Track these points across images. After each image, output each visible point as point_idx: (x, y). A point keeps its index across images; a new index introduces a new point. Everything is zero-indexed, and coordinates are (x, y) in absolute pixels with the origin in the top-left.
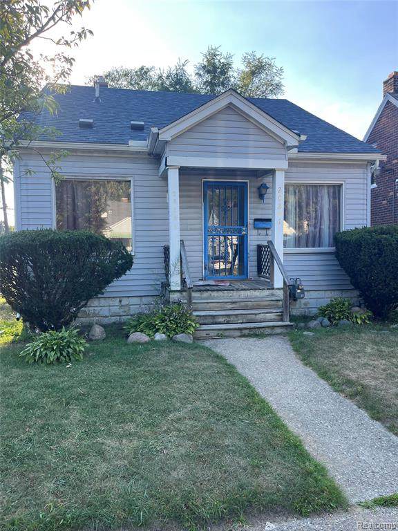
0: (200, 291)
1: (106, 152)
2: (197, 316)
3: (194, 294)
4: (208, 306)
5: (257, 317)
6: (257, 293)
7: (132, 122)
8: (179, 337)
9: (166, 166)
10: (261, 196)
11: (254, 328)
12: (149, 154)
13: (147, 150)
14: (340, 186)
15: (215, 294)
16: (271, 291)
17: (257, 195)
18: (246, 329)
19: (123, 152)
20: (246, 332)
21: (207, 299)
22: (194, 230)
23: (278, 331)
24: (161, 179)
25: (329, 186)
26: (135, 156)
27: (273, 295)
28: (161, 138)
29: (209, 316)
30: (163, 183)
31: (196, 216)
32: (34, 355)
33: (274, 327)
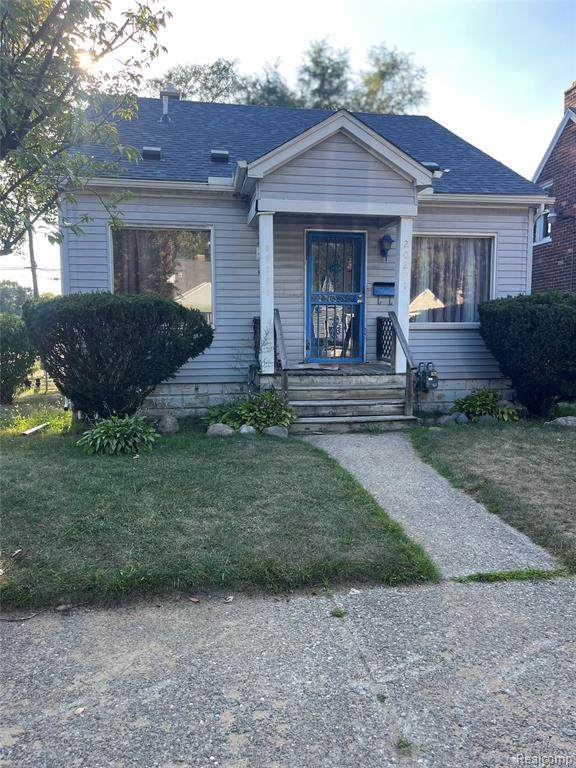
0: (299, 375)
1: (179, 192)
2: (294, 406)
3: (290, 380)
4: (309, 394)
5: (372, 408)
6: (373, 380)
7: (213, 151)
8: (271, 430)
9: (257, 210)
10: (383, 253)
11: (367, 422)
12: (234, 195)
13: (231, 189)
14: (491, 239)
15: (318, 379)
16: (391, 377)
17: (377, 251)
18: (356, 423)
19: (200, 192)
20: (357, 426)
21: (308, 385)
22: (294, 296)
23: (398, 426)
24: (250, 229)
25: (475, 239)
26: (217, 197)
27: (394, 382)
28: (250, 174)
29: (310, 406)
30: (251, 234)
31: (296, 278)
32: (94, 445)
33: (392, 421)
